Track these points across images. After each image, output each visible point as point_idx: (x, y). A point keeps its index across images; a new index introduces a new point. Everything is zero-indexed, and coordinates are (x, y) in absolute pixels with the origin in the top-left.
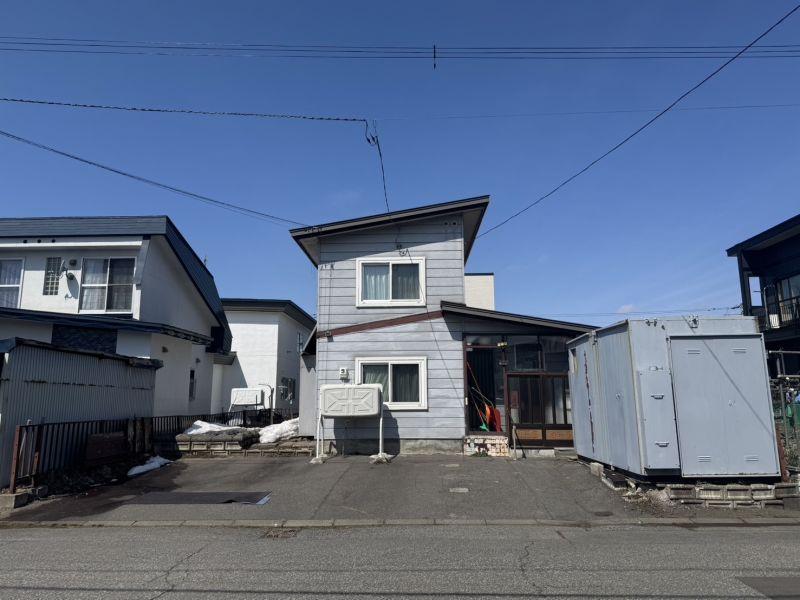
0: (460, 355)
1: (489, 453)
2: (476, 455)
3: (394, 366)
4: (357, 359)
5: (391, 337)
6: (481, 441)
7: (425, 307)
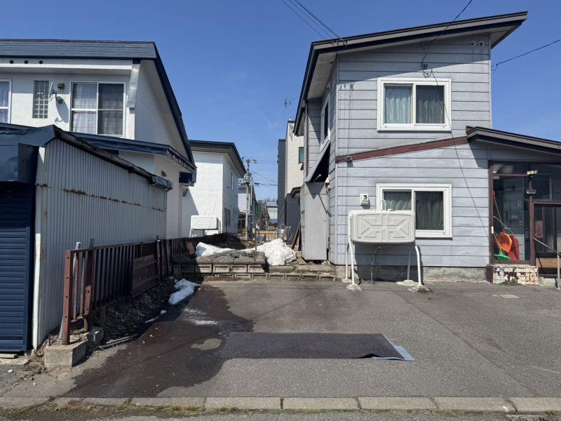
0: (485, 183)
1: (519, 282)
2: (505, 283)
3: (417, 193)
4: (378, 185)
5: (413, 163)
6: (511, 270)
7: (450, 132)
